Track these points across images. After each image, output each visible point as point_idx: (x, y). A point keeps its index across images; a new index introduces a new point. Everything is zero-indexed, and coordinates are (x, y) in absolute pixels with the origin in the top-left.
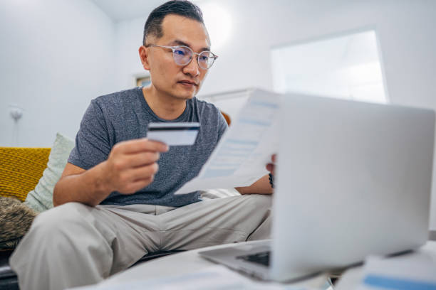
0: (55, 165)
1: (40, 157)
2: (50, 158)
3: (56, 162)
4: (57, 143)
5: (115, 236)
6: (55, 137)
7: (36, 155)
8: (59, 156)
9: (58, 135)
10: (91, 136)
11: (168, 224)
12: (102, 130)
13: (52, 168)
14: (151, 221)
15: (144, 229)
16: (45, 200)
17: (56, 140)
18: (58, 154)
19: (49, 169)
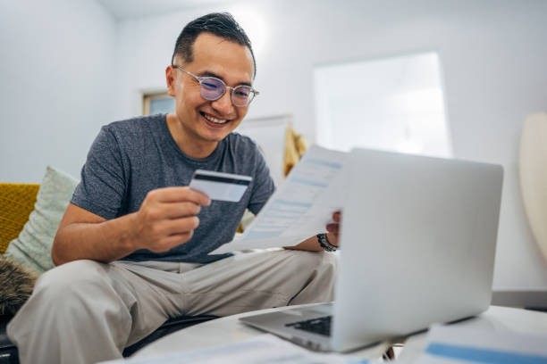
0: (46, 208)
1: (24, 197)
2: (38, 197)
3: (47, 203)
4: (47, 179)
5: (136, 300)
6: (45, 172)
7: (18, 194)
8: (51, 196)
9: (48, 169)
10: (102, 171)
11: (194, 285)
12: (116, 165)
13: (43, 212)
14: (173, 281)
15: (165, 292)
16: (33, 252)
17: (46, 176)
18: (50, 192)
19: (38, 212)
